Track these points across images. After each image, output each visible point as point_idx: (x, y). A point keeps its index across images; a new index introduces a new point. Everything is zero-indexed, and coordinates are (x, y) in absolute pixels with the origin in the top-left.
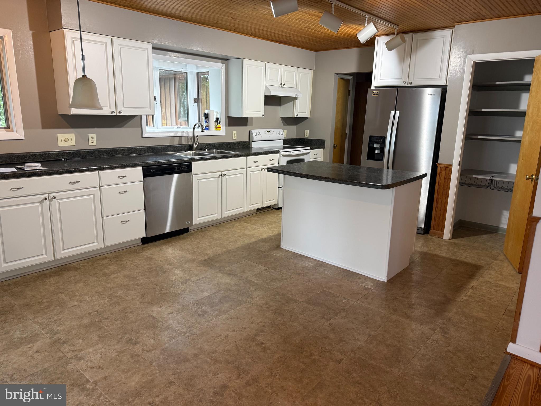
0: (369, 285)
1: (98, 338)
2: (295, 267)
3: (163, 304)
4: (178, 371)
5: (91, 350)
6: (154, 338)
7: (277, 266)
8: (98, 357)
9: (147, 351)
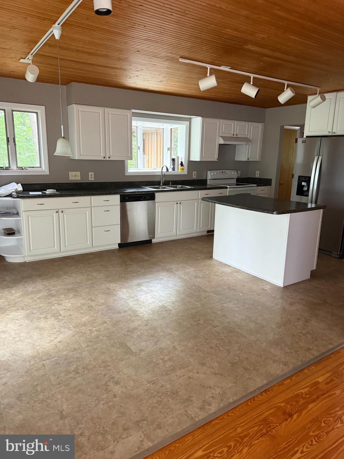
0: (267, 287)
1: (73, 296)
2: (217, 271)
3: (118, 282)
4: (112, 317)
5: (67, 301)
6: (105, 300)
7: (203, 269)
8: (70, 305)
9: (98, 306)
